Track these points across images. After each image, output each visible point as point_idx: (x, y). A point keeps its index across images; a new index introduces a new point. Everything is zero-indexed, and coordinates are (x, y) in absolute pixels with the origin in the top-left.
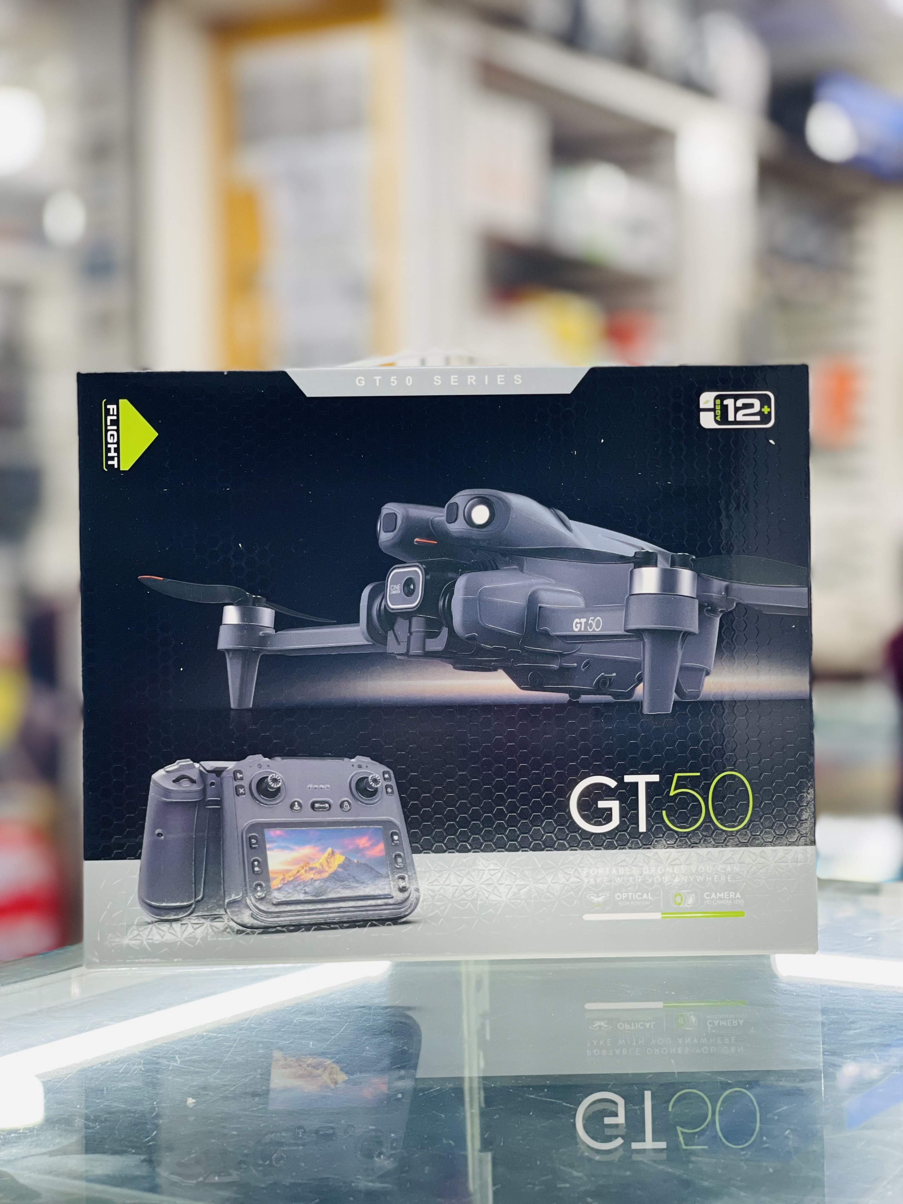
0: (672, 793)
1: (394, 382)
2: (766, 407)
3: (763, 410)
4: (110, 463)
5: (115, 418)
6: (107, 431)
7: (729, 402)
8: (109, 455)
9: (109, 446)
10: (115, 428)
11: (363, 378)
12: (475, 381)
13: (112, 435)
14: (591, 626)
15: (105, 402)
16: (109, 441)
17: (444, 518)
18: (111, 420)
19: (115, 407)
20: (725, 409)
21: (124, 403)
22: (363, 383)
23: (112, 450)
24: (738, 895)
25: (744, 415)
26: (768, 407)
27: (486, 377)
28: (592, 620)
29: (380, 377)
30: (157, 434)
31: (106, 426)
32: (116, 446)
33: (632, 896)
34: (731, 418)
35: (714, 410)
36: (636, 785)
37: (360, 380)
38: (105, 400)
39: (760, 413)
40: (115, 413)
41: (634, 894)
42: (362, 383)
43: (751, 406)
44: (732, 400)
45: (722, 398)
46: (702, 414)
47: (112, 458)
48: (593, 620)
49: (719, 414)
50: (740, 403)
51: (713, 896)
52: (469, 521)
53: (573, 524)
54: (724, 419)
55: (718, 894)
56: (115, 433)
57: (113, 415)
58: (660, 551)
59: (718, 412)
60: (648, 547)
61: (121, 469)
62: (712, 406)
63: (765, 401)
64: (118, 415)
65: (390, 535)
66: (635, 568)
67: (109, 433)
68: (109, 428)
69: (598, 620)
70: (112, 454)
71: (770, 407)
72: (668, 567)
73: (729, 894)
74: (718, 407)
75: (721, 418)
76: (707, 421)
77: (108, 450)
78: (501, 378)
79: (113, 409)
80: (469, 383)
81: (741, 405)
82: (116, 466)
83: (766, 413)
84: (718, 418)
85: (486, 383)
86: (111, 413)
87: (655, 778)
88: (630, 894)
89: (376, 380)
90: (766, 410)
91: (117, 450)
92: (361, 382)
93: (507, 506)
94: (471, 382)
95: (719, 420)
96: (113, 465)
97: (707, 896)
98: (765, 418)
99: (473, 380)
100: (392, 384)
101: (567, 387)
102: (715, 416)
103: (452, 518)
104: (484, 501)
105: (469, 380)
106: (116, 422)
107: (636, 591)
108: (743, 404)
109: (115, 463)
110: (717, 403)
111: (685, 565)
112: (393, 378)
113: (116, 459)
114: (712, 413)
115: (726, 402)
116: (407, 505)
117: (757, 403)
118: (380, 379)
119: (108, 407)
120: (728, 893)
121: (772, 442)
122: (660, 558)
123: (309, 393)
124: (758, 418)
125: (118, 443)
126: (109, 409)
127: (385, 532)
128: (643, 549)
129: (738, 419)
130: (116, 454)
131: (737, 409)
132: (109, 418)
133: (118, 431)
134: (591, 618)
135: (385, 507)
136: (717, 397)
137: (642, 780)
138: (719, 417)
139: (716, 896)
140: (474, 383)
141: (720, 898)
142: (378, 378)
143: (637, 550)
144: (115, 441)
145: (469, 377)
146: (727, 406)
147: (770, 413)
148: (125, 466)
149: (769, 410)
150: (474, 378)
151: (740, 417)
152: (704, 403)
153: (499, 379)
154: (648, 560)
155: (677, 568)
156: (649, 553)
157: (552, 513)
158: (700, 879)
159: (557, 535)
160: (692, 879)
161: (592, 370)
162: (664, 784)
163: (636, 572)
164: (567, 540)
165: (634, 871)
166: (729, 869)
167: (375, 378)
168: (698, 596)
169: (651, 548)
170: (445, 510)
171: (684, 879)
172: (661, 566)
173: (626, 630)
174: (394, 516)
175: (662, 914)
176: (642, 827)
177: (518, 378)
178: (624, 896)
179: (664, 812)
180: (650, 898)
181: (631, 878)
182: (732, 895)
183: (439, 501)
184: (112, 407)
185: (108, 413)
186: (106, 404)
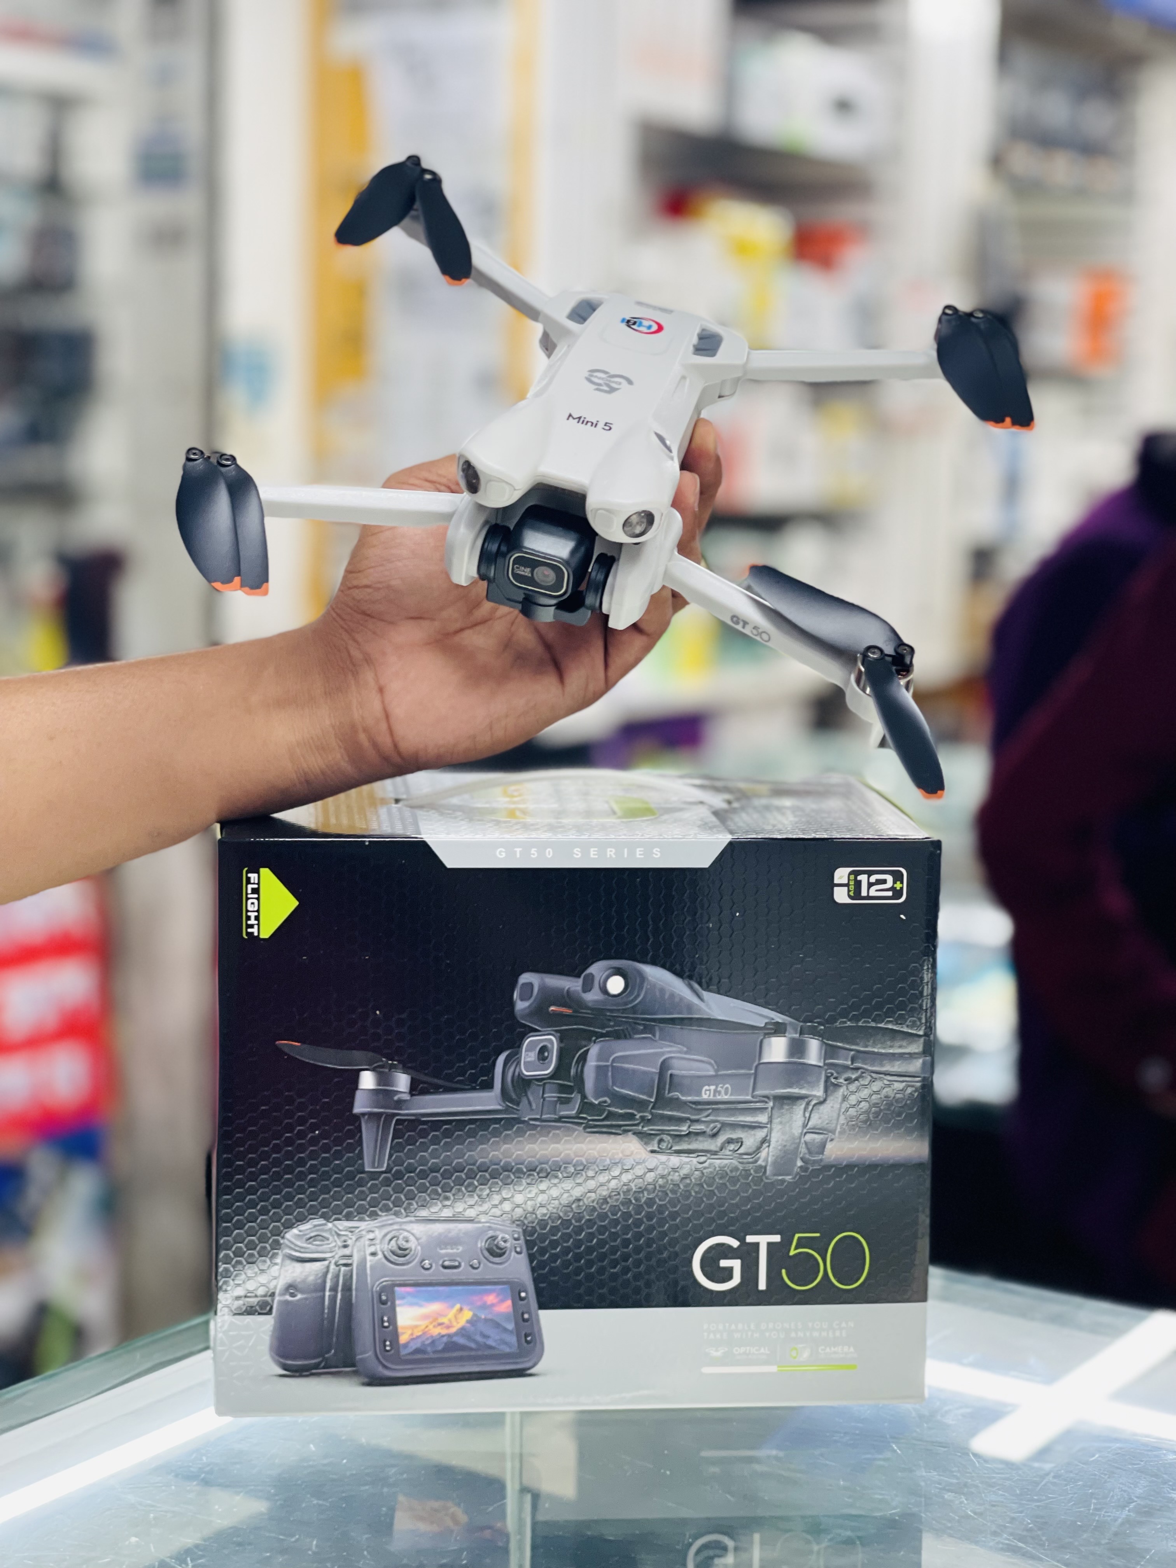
0: (792, 1253)
1: (534, 854)
2: (898, 883)
3: (895, 886)
4: (250, 930)
5: (256, 886)
6: (247, 899)
7: (863, 878)
8: (249, 922)
9: (249, 914)
10: (256, 896)
11: (503, 850)
12: (614, 854)
13: (253, 903)
14: (720, 1093)
16: (250, 908)
17: (579, 988)
18: (253, 889)
19: (256, 875)
20: (858, 884)
21: (265, 872)
22: (504, 855)
23: (253, 918)
24: (852, 1350)
25: (877, 891)
26: (900, 883)
27: (626, 850)
29: (521, 849)
30: (296, 903)
31: (247, 894)
32: (256, 914)
33: (750, 1350)
34: (864, 893)
35: (847, 885)
36: (757, 1245)
37: (501, 852)
38: (246, 869)
39: (892, 889)
40: (256, 882)
41: (752, 1347)
42: (502, 855)
43: (884, 882)
44: (866, 876)
45: (856, 873)
46: (836, 889)
47: (252, 926)
48: (722, 1087)
49: (853, 889)
50: (873, 879)
51: (828, 1350)
52: (604, 991)
53: (706, 994)
54: (857, 895)
55: (833, 1349)
56: (256, 901)
57: (254, 884)
58: (791, 1023)
59: (852, 887)
60: (779, 1018)
61: (262, 936)
62: (846, 882)
63: (898, 877)
64: (258, 884)
65: (525, 1004)
66: (764, 1038)
67: (250, 901)
68: (249, 896)
69: (727, 1088)
70: (252, 921)
71: (902, 883)
72: (797, 1036)
73: (843, 1348)
74: (852, 883)
75: (854, 893)
76: (841, 896)
77: (248, 918)
79: (254, 878)
80: (608, 856)
81: (874, 881)
82: (256, 934)
83: (898, 888)
84: (852, 894)
85: (626, 856)
86: (252, 881)
87: (777, 1238)
88: (748, 1348)
89: (516, 851)
90: (898, 886)
91: (257, 918)
93: (642, 977)
94: (610, 855)
96: (252, 933)
97: (822, 1350)
98: (897, 894)
99: (612, 853)
100: (532, 856)
101: (705, 862)
102: (849, 891)
103: (588, 986)
104: (619, 972)
105: (608, 853)
106: (256, 891)
107: (765, 1060)
108: (877, 880)
109: (255, 931)
110: (851, 879)
111: (814, 1033)
112: (533, 851)
113: (256, 927)
114: (846, 888)
115: (859, 878)
116: (544, 975)
117: (889, 878)
118: (520, 851)
119: (249, 875)
120: (842, 1346)
121: (902, 916)
122: (789, 1028)
123: (450, 862)
124: (890, 894)
125: (258, 911)
126: (250, 878)
127: (522, 1000)
128: (773, 1019)
129: (871, 894)
130: (256, 922)
131: (870, 885)
132: (250, 887)
133: (258, 899)
134: (721, 1085)
135: (521, 977)
136: (850, 874)
137: (763, 1241)
138: (852, 892)
139: (830, 1350)
140: (614, 856)
141: (835, 1352)
142: (518, 850)
143: (767, 1021)
144: (256, 909)
145: (609, 850)
146: (860, 881)
147: (902, 888)
148: (265, 934)
149: (901, 885)
150: (614, 850)
151: (873, 893)
152: (838, 879)
153: (639, 852)
154: (778, 1029)
155: (806, 1037)
156: (778, 1023)
157: (686, 985)
158: (816, 1334)
159: (690, 1007)
160: (808, 1334)
161: (731, 844)
162: (786, 1243)
163: (766, 1041)
164: (700, 1010)
165: (752, 1326)
166: (844, 1325)
167: (516, 849)
168: (825, 1064)
169: (780, 1018)
170: (581, 980)
171: (801, 1334)
172: (790, 1036)
173: (753, 1097)
174: (530, 985)
175: (778, 1367)
176: (762, 1285)
177: (657, 852)
178: (742, 1350)
179: (784, 1271)
180: (768, 1352)
181: (750, 1333)
182: (846, 1349)
183: (574, 971)
184: (253, 876)
185: (248, 881)
186: (247, 872)
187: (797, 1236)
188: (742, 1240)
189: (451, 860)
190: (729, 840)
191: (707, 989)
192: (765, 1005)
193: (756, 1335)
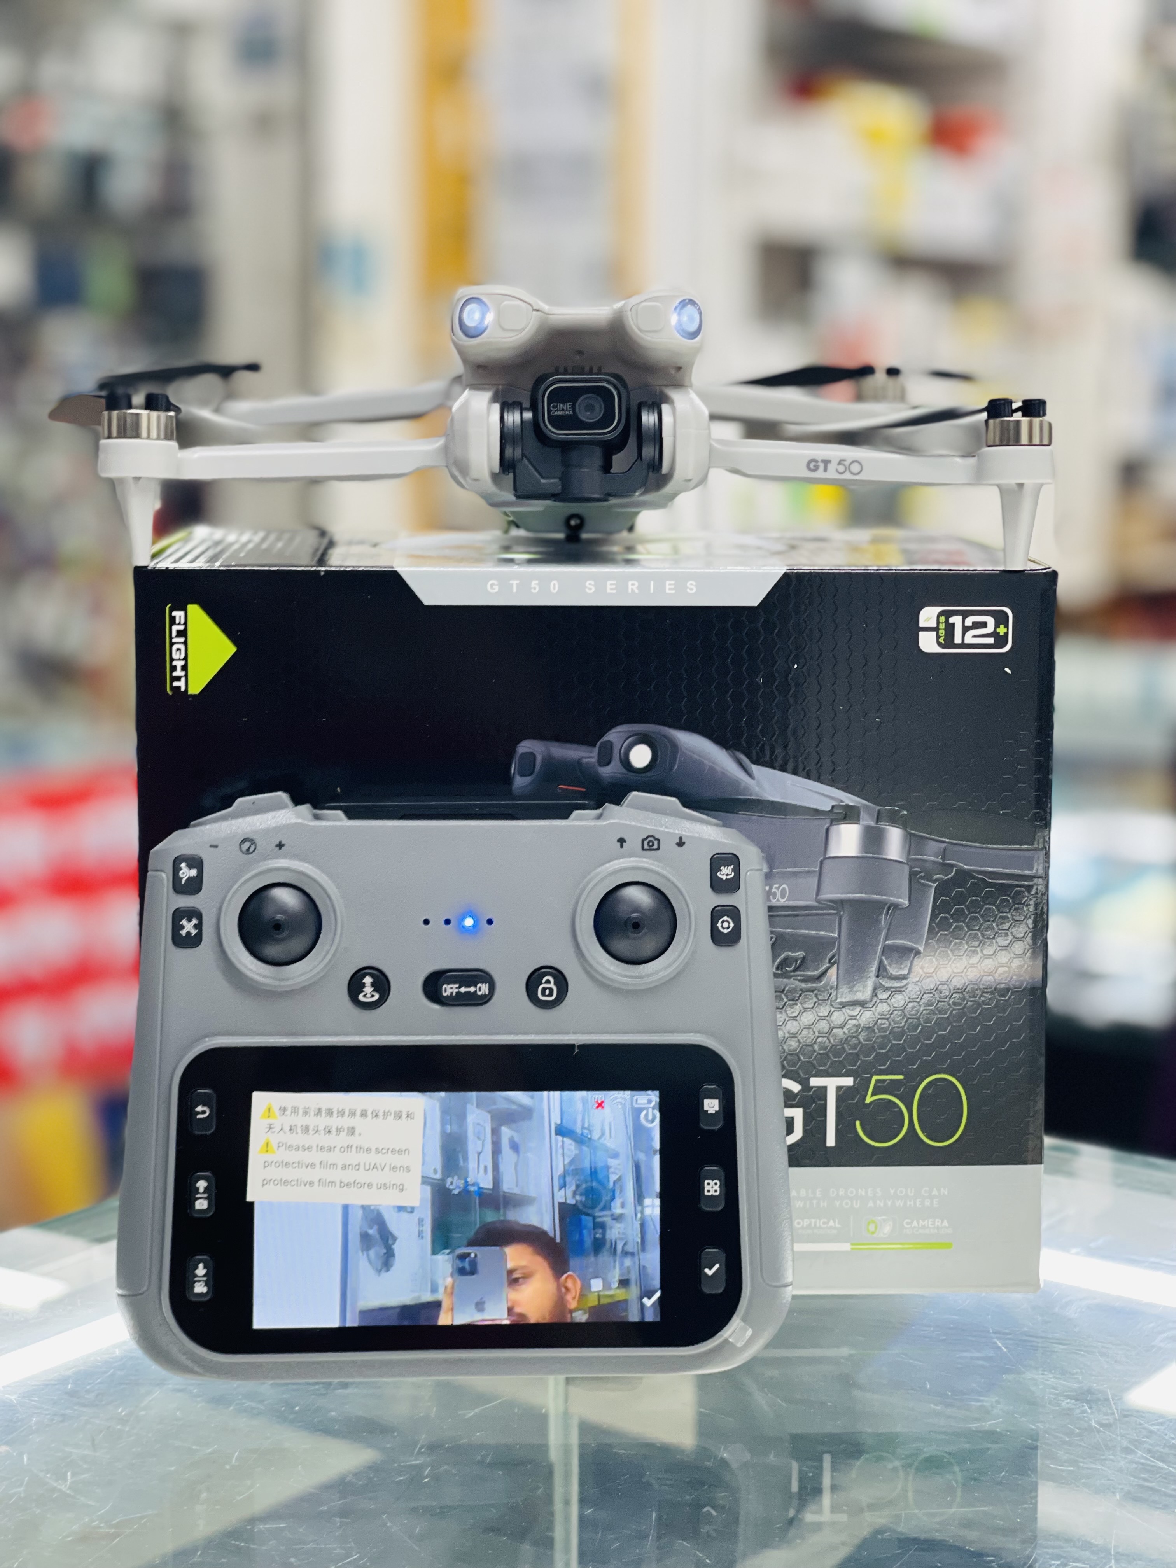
0: (868, 1100)
1: (535, 588)
2: (1002, 626)
3: (998, 630)
4: (175, 684)
5: (182, 628)
6: (172, 644)
7: (956, 620)
8: (175, 674)
9: (174, 663)
10: (182, 640)
11: (496, 583)
12: (638, 588)
13: (178, 650)
14: (775, 895)
15: (170, 608)
16: (175, 656)
17: (594, 760)
18: (177, 631)
19: (182, 613)
20: (950, 628)
21: (194, 610)
22: (496, 589)
23: (179, 668)
24: (946, 1223)
25: (974, 636)
26: (1005, 627)
27: (652, 583)
28: (776, 888)
29: (518, 582)
30: (233, 649)
31: (171, 638)
32: (183, 663)
33: (815, 1223)
34: (958, 640)
35: (936, 629)
36: (824, 1089)
37: (492, 585)
38: (169, 605)
39: (995, 634)
40: (183, 621)
41: (818, 1220)
42: (494, 589)
43: (984, 625)
44: (960, 617)
45: (947, 614)
46: (921, 634)
47: (178, 679)
48: (778, 888)
49: (943, 635)
50: (969, 621)
51: (915, 1223)
52: (626, 763)
53: (755, 769)
54: (949, 641)
55: (921, 1222)
56: (182, 647)
57: (179, 624)
58: (864, 806)
59: (942, 633)
60: (849, 799)
61: (190, 692)
62: (935, 625)
63: (1000, 619)
64: (186, 624)
65: (527, 780)
66: (831, 824)
67: (175, 647)
68: (174, 640)
69: (784, 889)
70: (178, 673)
71: (1007, 626)
72: (872, 824)
73: (934, 1222)
74: (942, 627)
75: (944, 640)
76: (928, 643)
77: (174, 668)
78: (670, 585)
79: (180, 617)
80: (630, 591)
81: (970, 624)
82: (183, 689)
83: (1002, 634)
84: (942, 640)
85: (652, 591)
86: (177, 621)
87: (849, 1081)
88: (813, 1220)
89: (512, 585)
90: (1002, 630)
91: (185, 668)
92: (494, 587)
93: (674, 746)
94: (632, 590)
95: (943, 642)
96: (179, 688)
97: (908, 1223)
98: (1001, 641)
99: (635, 587)
100: (533, 590)
101: (753, 597)
102: (938, 637)
103: (605, 758)
104: (644, 739)
105: (630, 587)
106: (182, 633)
107: (833, 852)
108: (974, 623)
109: (181, 684)
110: (941, 621)
111: (894, 819)
112: (534, 583)
113: (183, 679)
114: (935, 633)
115: (951, 620)
116: (548, 743)
117: (990, 621)
118: (517, 584)
119: (174, 613)
120: (933, 1220)
121: (1007, 670)
122: (863, 814)
123: (428, 599)
124: (991, 641)
125: (186, 659)
126: (174, 617)
127: (521, 775)
128: (842, 801)
129: (966, 642)
130: (183, 674)
131: (965, 629)
132: (175, 628)
133: (185, 643)
134: (775, 886)
135: (520, 745)
136: (941, 614)
137: (832, 1084)
138: (943, 638)
139: (918, 1223)
140: (637, 591)
141: (923, 1227)
142: (515, 583)
143: (835, 803)
144: (183, 656)
145: (630, 583)
146: (953, 624)
147: (1006, 634)
148: (195, 689)
149: (1005, 630)
150: (637, 584)
151: (969, 639)
152: (925, 621)
153: (669, 586)
154: (848, 815)
155: (883, 825)
156: (848, 806)
157: (730, 755)
158: (900, 1203)
159: (735, 784)
160: (889, 1203)
161: (786, 576)
162: (860, 1089)
163: (834, 829)
164: (747, 789)
165: (818, 1193)
166: (935, 1192)
167: (511, 582)
168: (908, 860)
169: (852, 801)
170: (596, 750)
171: (880, 1203)
172: (866, 823)
173: (818, 901)
174: (532, 755)
175: (852, 1244)
176: (831, 1141)
177: (692, 587)
178: (806, 1222)
179: (858, 1123)
180: (837, 1225)
181: (815, 1202)
182: (938, 1222)
183: (588, 739)
184: (178, 614)
185: (173, 620)
186: (171, 611)
187: (875, 1078)
188: (804, 1083)
189: (430, 596)
190: (784, 571)
191: (757, 762)
192: (832, 783)
193: (824, 1204)
